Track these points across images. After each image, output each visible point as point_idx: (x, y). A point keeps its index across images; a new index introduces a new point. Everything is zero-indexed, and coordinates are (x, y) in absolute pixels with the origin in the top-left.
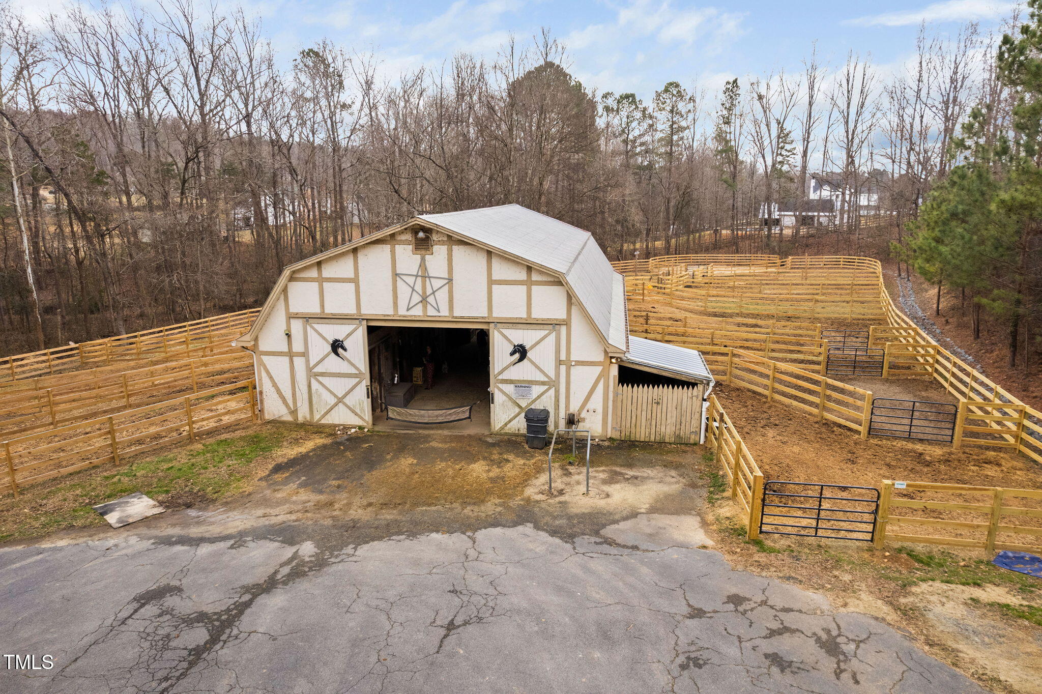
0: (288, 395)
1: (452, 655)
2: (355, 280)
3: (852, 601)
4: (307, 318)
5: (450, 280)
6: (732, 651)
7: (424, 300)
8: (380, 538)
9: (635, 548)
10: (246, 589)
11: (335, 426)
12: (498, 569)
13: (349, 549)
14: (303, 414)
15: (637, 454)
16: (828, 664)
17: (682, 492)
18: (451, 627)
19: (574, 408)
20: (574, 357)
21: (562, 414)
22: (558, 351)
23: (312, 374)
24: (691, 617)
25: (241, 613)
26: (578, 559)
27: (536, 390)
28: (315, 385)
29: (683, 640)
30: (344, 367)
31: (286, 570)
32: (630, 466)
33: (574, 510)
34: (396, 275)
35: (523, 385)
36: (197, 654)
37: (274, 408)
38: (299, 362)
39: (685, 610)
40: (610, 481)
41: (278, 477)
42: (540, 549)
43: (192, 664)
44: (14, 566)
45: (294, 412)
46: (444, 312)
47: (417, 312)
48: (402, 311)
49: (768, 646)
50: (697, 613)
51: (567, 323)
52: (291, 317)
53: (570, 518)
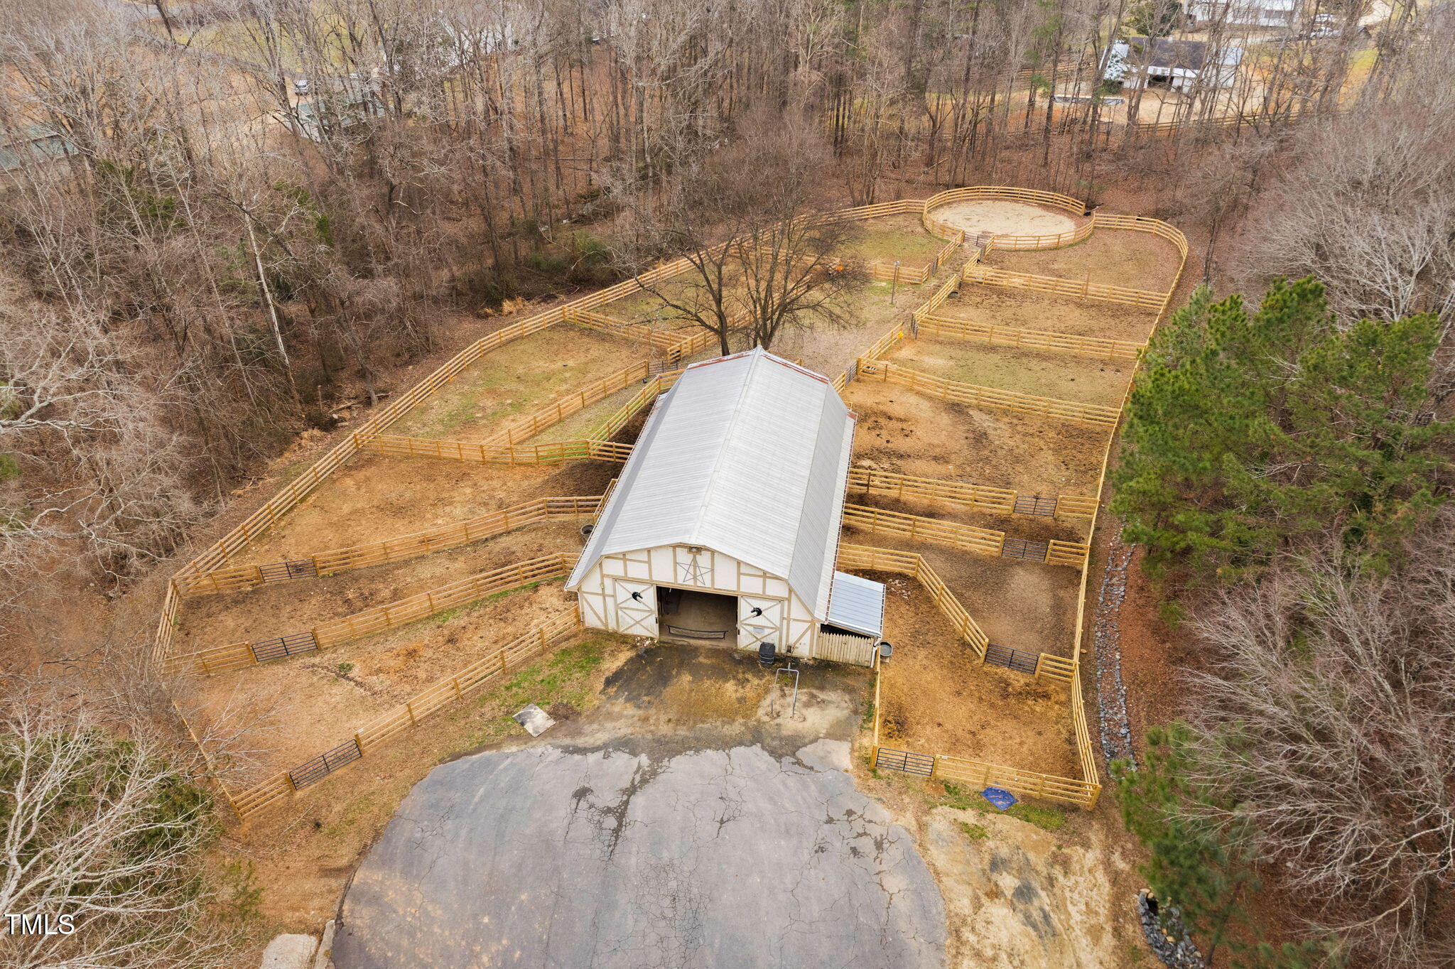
0: (602, 616)
1: (723, 839)
2: (649, 562)
3: (901, 818)
4: (616, 579)
5: (712, 570)
6: (838, 845)
7: (695, 578)
8: (680, 753)
9: (811, 768)
10: (624, 791)
11: (636, 636)
12: (742, 782)
13: (665, 762)
14: (612, 626)
15: (830, 675)
16: (874, 853)
17: (848, 718)
18: (722, 822)
19: (792, 641)
20: (793, 616)
21: (784, 643)
22: (782, 612)
23: (617, 607)
24: (827, 822)
25: (626, 808)
26: (782, 775)
27: (767, 631)
28: (620, 613)
29: (820, 837)
30: (641, 606)
31: (638, 778)
32: (822, 688)
33: (785, 733)
34: (676, 563)
35: (760, 628)
36: (617, 832)
37: (591, 621)
38: (610, 601)
39: (825, 818)
40: (807, 705)
41: (612, 690)
42: (764, 767)
43: (617, 838)
44: (502, 767)
45: (606, 625)
46: (708, 584)
47: (691, 583)
48: (680, 581)
49: (853, 843)
50: (830, 821)
51: (789, 600)
52: (603, 576)
53: (781, 739)
